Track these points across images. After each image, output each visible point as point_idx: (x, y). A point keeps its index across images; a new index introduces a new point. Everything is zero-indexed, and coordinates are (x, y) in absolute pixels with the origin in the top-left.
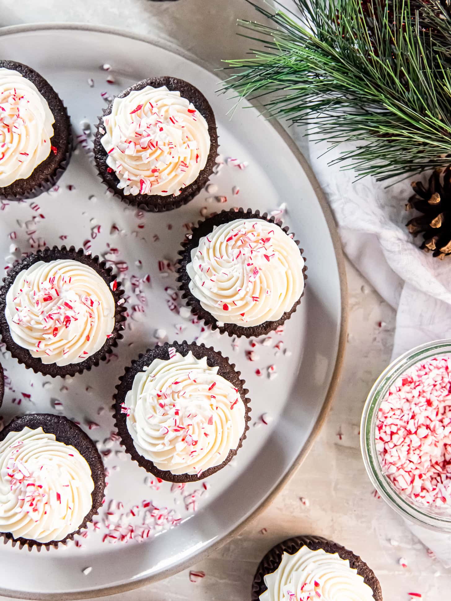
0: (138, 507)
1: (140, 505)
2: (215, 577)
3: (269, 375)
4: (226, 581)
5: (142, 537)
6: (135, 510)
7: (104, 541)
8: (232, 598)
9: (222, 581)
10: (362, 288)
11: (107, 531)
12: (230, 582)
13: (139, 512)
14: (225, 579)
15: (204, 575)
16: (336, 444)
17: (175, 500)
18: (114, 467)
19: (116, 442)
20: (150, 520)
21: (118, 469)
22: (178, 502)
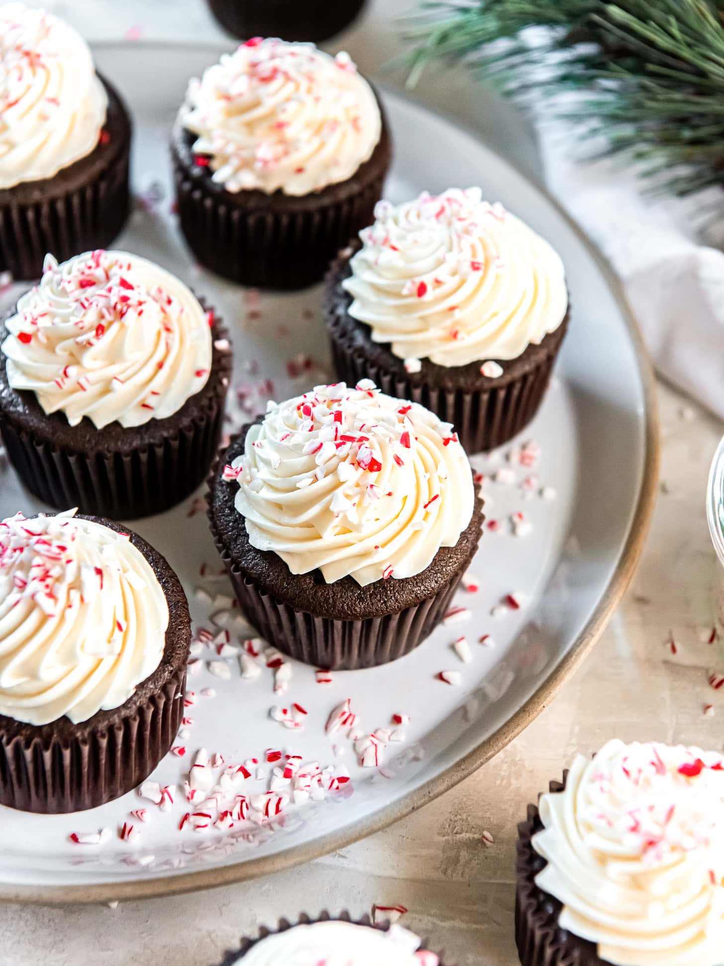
0: (255, 761)
1: (260, 758)
2: (429, 915)
3: (513, 530)
4: (457, 924)
5: (267, 813)
6: (250, 767)
7: (181, 827)
8: (471, 958)
9: (447, 924)
10: (681, 414)
11: (188, 808)
12: (464, 926)
13: (257, 771)
14: (453, 919)
15: (406, 910)
16: (666, 662)
17: (334, 747)
18: (204, 691)
19: (207, 645)
20: (280, 784)
21: (212, 693)
22: (342, 751)
